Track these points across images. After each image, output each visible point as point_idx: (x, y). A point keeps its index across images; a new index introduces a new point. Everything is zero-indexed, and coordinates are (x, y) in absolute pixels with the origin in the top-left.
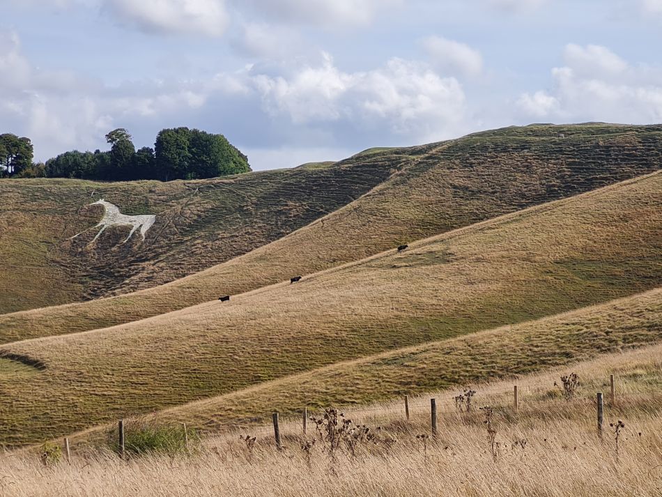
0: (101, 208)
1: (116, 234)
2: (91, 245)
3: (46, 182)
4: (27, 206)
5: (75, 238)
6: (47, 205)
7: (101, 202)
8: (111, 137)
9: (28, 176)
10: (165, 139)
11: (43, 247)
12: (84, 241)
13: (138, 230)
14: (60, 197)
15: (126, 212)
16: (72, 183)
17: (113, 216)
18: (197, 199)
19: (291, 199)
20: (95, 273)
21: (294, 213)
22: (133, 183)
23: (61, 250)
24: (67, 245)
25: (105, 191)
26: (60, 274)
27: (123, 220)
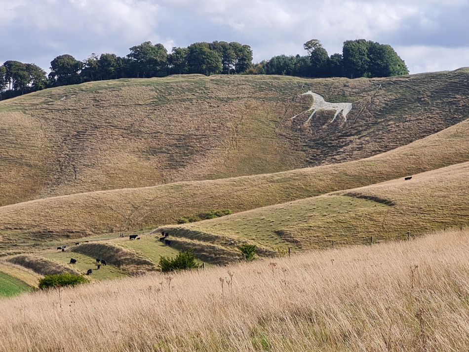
0: (310, 97)
1: (323, 117)
2: (307, 124)
3: (267, 78)
4: (257, 94)
5: (294, 119)
6: (270, 94)
7: (310, 93)
8: (308, 45)
9: (251, 73)
10: (348, 48)
11: (272, 125)
12: (300, 121)
13: (341, 113)
14: (279, 88)
15: (330, 100)
16: (285, 79)
17: (319, 104)
18: (382, 92)
19: (458, 94)
20: (312, 144)
21: (461, 104)
22: (330, 80)
23: (286, 127)
24: (289, 123)
25: (312, 85)
26: (288, 145)
27: (328, 106)
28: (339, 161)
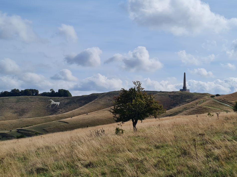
0: (51, 101)
1: (54, 105)
2: (50, 106)
3: (42, 97)
4: (39, 100)
6: (43, 100)
7: (51, 100)
8: (51, 90)
9: (38, 96)
10: (59, 90)
11: (43, 107)
12: (49, 106)
13: (58, 104)
14: (44, 99)
15: (55, 102)
16: (46, 97)
17: (53, 102)
18: (66, 100)
19: (82, 100)
20: (51, 111)
21: (83, 102)
22: (55, 97)
23: (46, 107)
24: (46, 106)
25: (51, 98)
26: (46, 111)
27: (55, 103)
28: (57, 114)
